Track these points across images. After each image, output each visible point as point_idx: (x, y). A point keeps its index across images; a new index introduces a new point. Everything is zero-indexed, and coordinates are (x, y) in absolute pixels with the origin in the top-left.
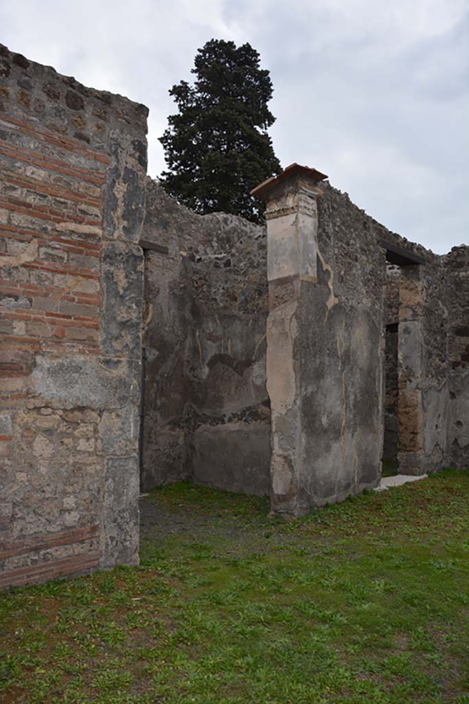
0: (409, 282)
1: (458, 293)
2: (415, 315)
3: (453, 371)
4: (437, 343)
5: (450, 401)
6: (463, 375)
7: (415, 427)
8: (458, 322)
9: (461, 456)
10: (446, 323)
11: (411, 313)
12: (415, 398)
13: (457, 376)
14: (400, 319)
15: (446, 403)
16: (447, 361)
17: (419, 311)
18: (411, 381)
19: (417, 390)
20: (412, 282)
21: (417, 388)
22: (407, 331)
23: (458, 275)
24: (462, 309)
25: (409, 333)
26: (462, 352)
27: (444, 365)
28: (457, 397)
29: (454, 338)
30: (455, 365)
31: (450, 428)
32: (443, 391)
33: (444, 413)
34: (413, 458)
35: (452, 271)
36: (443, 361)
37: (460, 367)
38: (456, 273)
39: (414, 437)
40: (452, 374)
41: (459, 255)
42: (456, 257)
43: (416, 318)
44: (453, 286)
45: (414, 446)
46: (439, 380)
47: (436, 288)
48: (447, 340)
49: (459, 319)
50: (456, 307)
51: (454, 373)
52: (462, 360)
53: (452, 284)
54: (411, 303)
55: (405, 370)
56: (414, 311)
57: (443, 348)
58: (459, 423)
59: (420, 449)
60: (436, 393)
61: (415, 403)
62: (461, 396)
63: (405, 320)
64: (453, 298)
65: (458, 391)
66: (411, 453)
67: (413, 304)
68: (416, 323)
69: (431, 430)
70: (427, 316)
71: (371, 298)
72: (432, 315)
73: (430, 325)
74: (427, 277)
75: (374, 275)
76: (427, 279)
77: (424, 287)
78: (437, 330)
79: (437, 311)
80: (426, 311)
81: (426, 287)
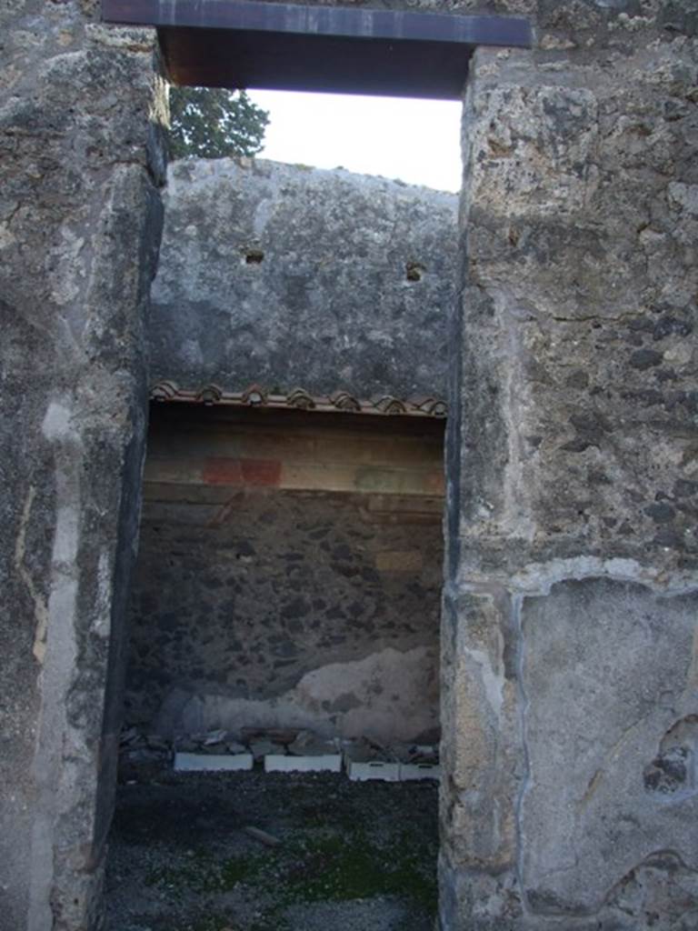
69: (590, 784)
70: (541, 258)
71: (9, 220)
72: (599, 254)
73: (579, 297)
74: (547, 91)
75: (36, 132)
76: (545, 100)
77: (513, 139)
78: (657, 317)
79: (660, 232)
80: (534, 235)
81: (534, 136)
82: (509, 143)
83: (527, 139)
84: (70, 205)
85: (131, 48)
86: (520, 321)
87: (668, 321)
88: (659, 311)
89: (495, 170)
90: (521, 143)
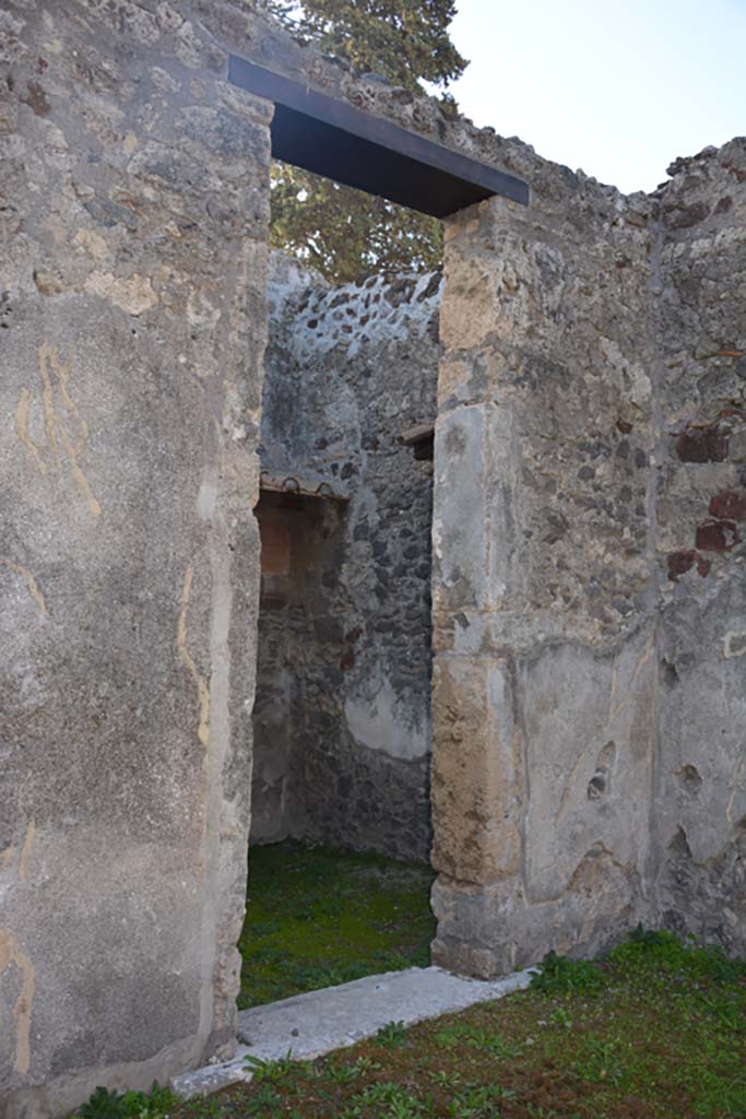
0: (466, 265)
1: (686, 313)
2: (480, 379)
3: (672, 585)
4: (597, 488)
5: (662, 691)
6: (702, 602)
7: (479, 794)
8: (686, 415)
9: (701, 893)
10: (645, 420)
11: (469, 375)
12: (476, 686)
13: (683, 604)
14: (441, 400)
15: (645, 700)
16: (650, 555)
17: (492, 364)
18: (465, 624)
19: (487, 658)
20: (473, 264)
21: (486, 647)
22: (456, 441)
23: (689, 250)
24: (700, 370)
25: (461, 447)
26: (701, 519)
27: (637, 564)
28: (682, 677)
29: (672, 471)
30: (678, 564)
31: (663, 791)
32: (627, 657)
33: (637, 737)
34: (473, 909)
35: (668, 239)
36: (631, 553)
37: (693, 573)
38: (681, 247)
39: (475, 833)
40: (668, 599)
41: (692, 182)
42: (682, 190)
43: (482, 392)
44: (669, 293)
45: (477, 865)
46: (608, 620)
47: (587, 292)
48: (648, 478)
49: (690, 405)
50: (679, 364)
51: (673, 592)
52: (699, 545)
53: (665, 285)
54: (470, 341)
55: (450, 584)
56: (476, 365)
57: (631, 507)
58: (690, 774)
59: (500, 875)
60: (587, 666)
61: (479, 704)
62: (695, 676)
63: (453, 403)
64: (670, 333)
65: (687, 659)
66: (468, 890)
67: (474, 341)
68: (481, 408)
69: (562, 799)
70: (533, 386)
71: (152, 278)
72: (565, 386)
73: (554, 420)
74: (537, 246)
75: (176, 187)
76: (536, 253)
77: (518, 281)
78: (592, 441)
79: (595, 375)
80: (529, 366)
81: (530, 282)
82: (515, 284)
83: (526, 283)
84: (209, 273)
85: (253, 118)
86: (521, 435)
87: (599, 445)
88: (594, 437)
89: (507, 305)
90: (522, 286)
